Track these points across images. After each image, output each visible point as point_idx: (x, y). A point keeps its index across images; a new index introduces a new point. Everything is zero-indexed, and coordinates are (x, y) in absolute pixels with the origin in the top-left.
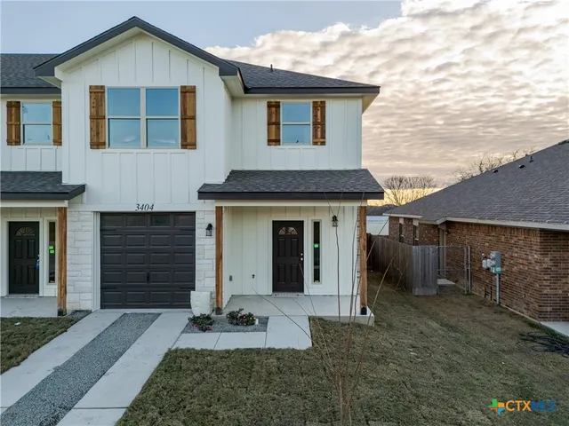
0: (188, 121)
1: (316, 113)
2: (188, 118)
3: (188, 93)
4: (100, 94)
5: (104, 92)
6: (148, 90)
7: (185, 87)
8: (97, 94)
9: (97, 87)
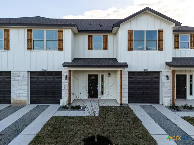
0: (160, 41)
1: (191, 38)
2: (161, 40)
3: (161, 32)
4: (131, 33)
5: (132, 32)
6: (147, 31)
7: (160, 30)
8: (130, 32)
9: (130, 30)
